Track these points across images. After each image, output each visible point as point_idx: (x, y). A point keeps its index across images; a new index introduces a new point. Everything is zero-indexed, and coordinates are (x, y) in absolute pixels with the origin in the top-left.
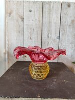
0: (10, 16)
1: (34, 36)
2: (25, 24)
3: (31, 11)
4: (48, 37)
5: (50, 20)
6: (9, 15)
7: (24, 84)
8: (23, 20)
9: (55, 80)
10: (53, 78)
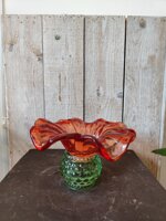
0: (11, 50)
1: (66, 92)
2: (46, 66)
3: (57, 38)
4: (98, 94)
5: (100, 57)
6: (8, 46)
7: (39, 214)
8: (40, 57)
9: (113, 200)
10: (109, 193)
